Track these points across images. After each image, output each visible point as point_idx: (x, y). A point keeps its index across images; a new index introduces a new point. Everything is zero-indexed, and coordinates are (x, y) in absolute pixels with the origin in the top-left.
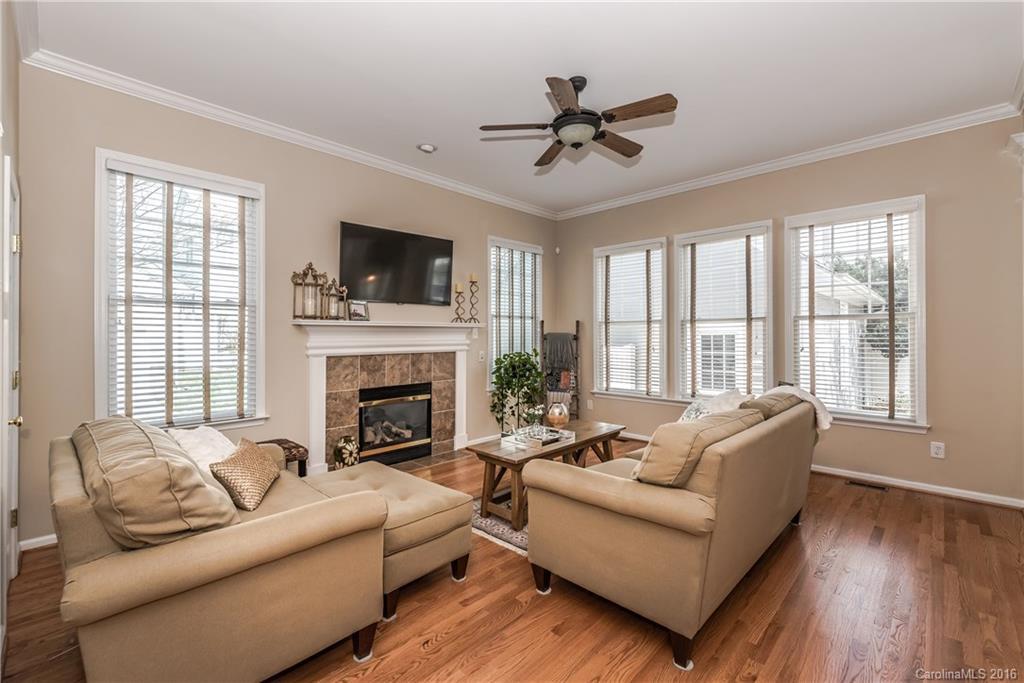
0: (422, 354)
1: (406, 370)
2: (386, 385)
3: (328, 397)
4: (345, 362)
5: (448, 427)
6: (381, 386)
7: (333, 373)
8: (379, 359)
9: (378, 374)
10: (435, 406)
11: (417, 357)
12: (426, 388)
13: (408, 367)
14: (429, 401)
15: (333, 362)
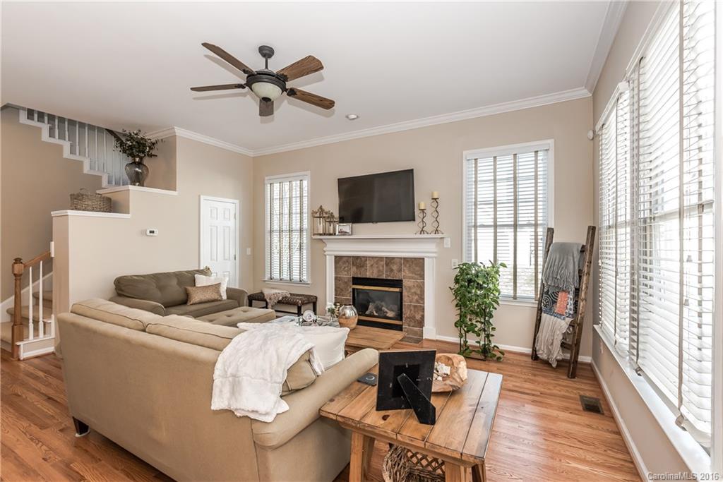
0: (393, 258)
1: (381, 268)
2: (368, 277)
3: (336, 278)
4: (344, 259)
5: (418, 317)
6: (364, 277)
7: (338, 265)
8: (363, 259)
9: (363, 269)
10: (405, 299)
11: (389, 261)
12: (398, 283)
13: (383, 266)
14: (401, 293)
15: (338, 259)
